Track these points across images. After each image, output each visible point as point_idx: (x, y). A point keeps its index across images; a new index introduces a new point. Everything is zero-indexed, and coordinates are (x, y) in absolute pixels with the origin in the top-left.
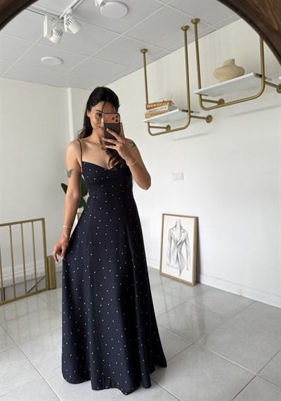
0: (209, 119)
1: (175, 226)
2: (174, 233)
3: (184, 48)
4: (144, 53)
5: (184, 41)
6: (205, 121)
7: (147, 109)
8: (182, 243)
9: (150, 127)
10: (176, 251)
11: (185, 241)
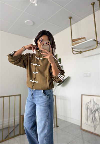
1: (90, 102)
3: (93, 14)
5: (93, 10)
8: (95, 111)
9: (73, 51)
10: (91, 115)
11: (97, 110)
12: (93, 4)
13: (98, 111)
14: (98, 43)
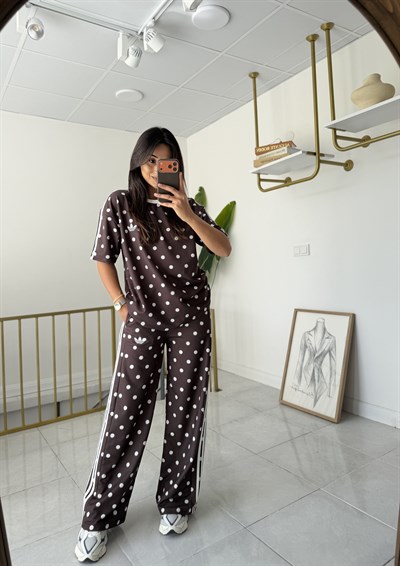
0: (348, 166)
1: (315, 329)
2: (312, 339)
4: (254, 78)
7: (257, 154)
8: (323, 355)
9: (260, 180)
10: (312, 366)
11: (329, 351)
12: (311, 38)
13: (330, 355)
14: (320, 161)
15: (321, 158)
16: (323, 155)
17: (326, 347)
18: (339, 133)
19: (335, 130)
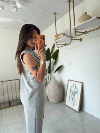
0: (81, 40)
1: (73, 86)
2: (72, 88)
3: (69, 12)
6: (79, 41)
7: (56, 37)
9: (57, 44)
10: (72, 96)
11: (77, 92)
13: (77, 94)
14: (71, 39)
15: (72, 38)
16: (73, 37)
17: (76, 91)
18: (76, 31)
19: (75, 30)
